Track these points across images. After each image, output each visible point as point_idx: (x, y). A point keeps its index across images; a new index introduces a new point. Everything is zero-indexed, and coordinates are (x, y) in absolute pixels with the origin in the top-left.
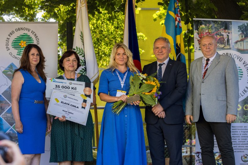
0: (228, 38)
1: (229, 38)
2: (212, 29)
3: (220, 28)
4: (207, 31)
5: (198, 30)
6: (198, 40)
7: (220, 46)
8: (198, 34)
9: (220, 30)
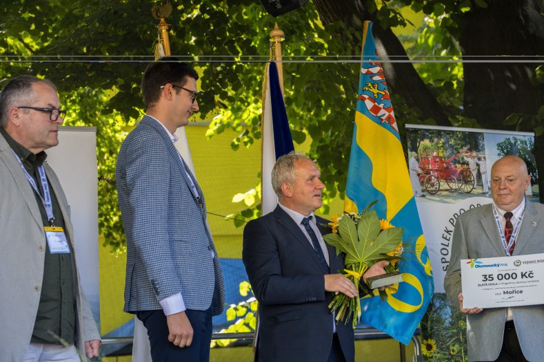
0: (479, 170)
1: (481, 171)
2: (446, 150)
3: (462, 147)
4: (435, 154)
5: (417, 152)
6: (419, 175)
7: (463, 187)
8: (418, 160)
9: (461, 151)
